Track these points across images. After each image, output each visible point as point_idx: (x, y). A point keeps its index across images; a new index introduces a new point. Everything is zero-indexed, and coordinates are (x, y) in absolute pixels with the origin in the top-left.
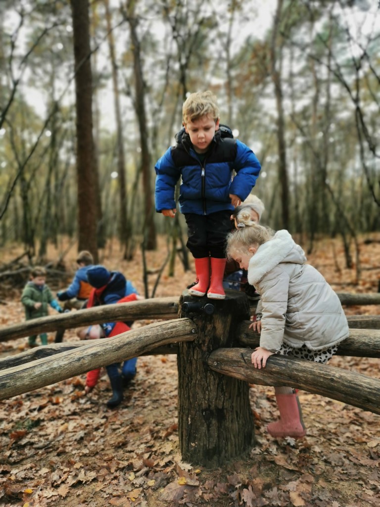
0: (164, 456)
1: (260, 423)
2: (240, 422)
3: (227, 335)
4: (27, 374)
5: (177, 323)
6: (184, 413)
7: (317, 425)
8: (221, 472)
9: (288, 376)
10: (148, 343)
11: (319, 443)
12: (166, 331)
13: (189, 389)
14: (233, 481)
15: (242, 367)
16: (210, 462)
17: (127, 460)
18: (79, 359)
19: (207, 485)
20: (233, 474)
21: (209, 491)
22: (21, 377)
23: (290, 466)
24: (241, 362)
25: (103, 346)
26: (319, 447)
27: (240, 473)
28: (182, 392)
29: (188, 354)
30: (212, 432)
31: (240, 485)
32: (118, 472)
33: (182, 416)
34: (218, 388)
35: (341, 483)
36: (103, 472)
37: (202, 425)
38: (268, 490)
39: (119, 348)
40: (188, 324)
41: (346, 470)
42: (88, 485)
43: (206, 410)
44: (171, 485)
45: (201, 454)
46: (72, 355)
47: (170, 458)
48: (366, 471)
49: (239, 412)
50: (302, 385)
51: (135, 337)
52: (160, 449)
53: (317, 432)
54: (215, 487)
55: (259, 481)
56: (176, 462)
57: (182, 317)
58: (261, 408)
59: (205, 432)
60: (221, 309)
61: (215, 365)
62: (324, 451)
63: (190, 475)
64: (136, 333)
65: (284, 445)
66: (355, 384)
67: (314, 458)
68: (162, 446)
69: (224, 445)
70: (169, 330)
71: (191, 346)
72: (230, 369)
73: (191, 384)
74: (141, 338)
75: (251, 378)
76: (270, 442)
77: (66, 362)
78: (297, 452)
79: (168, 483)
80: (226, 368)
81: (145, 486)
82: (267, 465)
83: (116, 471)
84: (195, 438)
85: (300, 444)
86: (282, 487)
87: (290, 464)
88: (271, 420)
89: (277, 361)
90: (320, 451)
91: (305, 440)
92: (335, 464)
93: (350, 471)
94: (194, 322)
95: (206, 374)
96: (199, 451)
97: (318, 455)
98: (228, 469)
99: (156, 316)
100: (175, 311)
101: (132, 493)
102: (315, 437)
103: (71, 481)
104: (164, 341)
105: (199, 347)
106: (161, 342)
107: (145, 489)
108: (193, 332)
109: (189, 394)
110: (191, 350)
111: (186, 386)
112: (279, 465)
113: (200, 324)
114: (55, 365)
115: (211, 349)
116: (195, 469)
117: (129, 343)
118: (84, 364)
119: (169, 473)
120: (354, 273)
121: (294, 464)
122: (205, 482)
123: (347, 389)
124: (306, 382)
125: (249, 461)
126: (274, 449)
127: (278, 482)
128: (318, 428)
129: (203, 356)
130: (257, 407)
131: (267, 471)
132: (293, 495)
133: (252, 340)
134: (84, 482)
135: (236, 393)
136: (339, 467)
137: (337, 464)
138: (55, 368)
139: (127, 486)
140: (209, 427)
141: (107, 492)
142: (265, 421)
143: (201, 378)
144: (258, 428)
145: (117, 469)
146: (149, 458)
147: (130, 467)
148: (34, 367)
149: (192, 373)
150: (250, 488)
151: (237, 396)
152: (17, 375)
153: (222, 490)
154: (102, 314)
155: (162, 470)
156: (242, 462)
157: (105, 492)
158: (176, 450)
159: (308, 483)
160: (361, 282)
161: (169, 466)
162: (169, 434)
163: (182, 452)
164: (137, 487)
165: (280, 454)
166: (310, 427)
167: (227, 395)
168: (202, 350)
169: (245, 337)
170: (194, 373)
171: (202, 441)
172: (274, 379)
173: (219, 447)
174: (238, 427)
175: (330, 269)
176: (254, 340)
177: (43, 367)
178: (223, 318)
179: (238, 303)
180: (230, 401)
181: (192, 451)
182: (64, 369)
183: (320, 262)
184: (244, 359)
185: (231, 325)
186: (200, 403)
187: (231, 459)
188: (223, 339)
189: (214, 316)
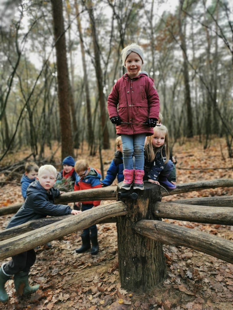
0: (110, 284)
1: (171, 263)
2: (157, 265)
3: (147, 211)
4: (21, 242)
5: (115, 205)
6: (121, 259)
7: (207, 264)
8: (145, 296)
9: (183, 240)
10: (97, 218)
11: (208, 276)
12: (108, 210)
13: (124, 245)
14: (153, 302)
15: (155, 233)
16: (138, 290)
17: (89, 287)
18: (53, 231)
19: (136, 304)
20: (152, 297)
21: (137, 308)
22: (18, 244)
23: (188, 292)
24: (155, 230)
25: (68, 222)
26: (208, 279)
27: (157, 296)
28: (120, 246)
29: (123, 223)
30: (139, 271)
31: (156, 305)
32: (83, 294)
33: (121, 260)
34: (141, 244)
35: (222, 303)
36: (74, 294)
37: (133, 266)
38: (174, 308)
39: (78, 223)
40: (121, 205)
41: (225, 295)
42: (64, 303)
43: (134, 258)
44: (115, 304)
45: (133, 285)
46: (49, 229)
47: (114, 285)
49: (155, 258)
50: (192, 246)
51: (88, 215)
52: (108, 280)
53: (207, 269)
54: (141, 306)
55: (168, 303)
56: (117, 289)
57: (118, 201)
58: (172, 252)
59: (135, 271)
60: (142, 196)
61: (139, 230)
62: (211, 281)
63: (126, 297)
64: (89, 212)
65: (185, 277)
66: (226, 248)
67: (204, 287)
68: (109, 278)
69: (147, 279)
70: (110, 210)
71: (124, 218)
72: (148, 233)
73: (125, 241)
74: (92, 215)
75: (161, 240)
76: (176, 276)
77: (45, 234)
79: (112, 302)
81: (98, 304)
82: (174, 291)
83: (81, 294)
84: (129, 274)
85: (195, 277)
86: (183, 306)
87: (189, 291)
88: (178, 260)
89: (176, 230)
91: (199, 274)
92: (218, 291)
93: (227, 295)
94: (125, 204)
95: (134, 236)
96: (131, 282)
97: (207, 285)
100: (114, 196)
101: (90, 308)
102: (205, 272)
103: (54, 300)
104: (107, 217)
105: (129, 220)
106: (105, 217)
107: (98, 306)
108: (125, 210)
109: (124, 247)
111: (122, 243)
113: (129, 205)
114: (39, 235)
115: (137, 220)
116: (129, 294)
117: (84, 219)
118: (57, 234)
119: (113, 296)
121: (191, 290)
122: (135, 302)
124: (195, 244)
125: (163, 289)
126: (178, 280)
127: (181, 303)
128: (208, 266)
129: (131, 225)
130: (169, 252)
131: (174, 295)
133: (162, 214)
134: (62, 301)
136: (220, 293)
137: (219, 291)
138: (39, 238)
139: (88, 303)
140: (136, 268)
141: (76, 307)
142: (174, 262)
143: (131, 238)
144: (169, 266)
145: (82, 292)
146: (101, 286)
147: (90, 292)
148: (26, 237)
149: (125, 235)
150: (162, 307)
151: (154, 248)
152: (15, 243)
153: (145, 308)
154: (71, 197)
155: (109, 294)
156: (158, 289)
157: (74, 307)
158: (118, 281)
159: (200, 303)
161: (114, 292)
162: (113, 270)
163: (121, 282)
164: (93, 305)
166: (202, 265)
167: (148, 248)
168: (131, 221)
169: (158, 212)
170: (126, 235)
171: (133, 277)
172: (175, 241)
173: (143, 280)
174: (156, 268)
175: (218, 159)
176: (164, 214)
177: (31, 237)
178: (143, 201)
179: (153, 191)
180: (150, 252)
181: (127, 282)
182: (44, 238)
183: (212, 153)
184: (156, 228)
185: (149, 205)
186: (131, 253)
187: (152, 287)
188: (144, 214)
189: (138, 200)
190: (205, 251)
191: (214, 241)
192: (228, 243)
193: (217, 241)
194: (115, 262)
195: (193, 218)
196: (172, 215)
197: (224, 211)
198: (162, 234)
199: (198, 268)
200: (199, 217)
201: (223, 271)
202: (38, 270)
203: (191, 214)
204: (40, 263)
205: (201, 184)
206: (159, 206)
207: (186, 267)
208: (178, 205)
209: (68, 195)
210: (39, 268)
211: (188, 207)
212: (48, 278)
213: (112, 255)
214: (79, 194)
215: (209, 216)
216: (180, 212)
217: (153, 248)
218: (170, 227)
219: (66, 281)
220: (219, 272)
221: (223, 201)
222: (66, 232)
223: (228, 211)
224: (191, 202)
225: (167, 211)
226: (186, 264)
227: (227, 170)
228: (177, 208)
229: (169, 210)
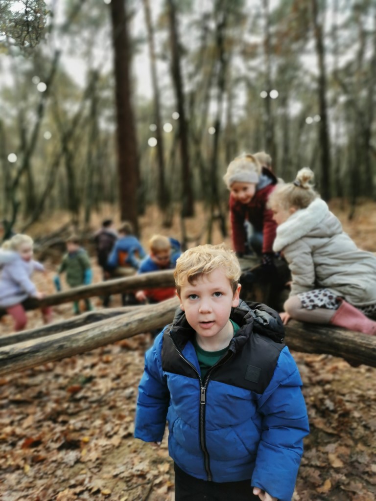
4: (81, 337)
11: (359, 408)
18: (127, 324)
22: (76, 340)
26: (359, 413)
39: (163, 315)
46: (121, 321)
53: (356, 398)
62: (363, 416)
65: (323, 409)
67: (353, 423)
77: (116, 327)
78: (336, 416)
85: (339, 409)
86: (321, 448)
87: (328, 428)
88: (310, 384)
90: (359, 416)
91: (344, 405)
92: (375, 430)
97: (357, 420)
102: (354, 402)
112: (318, 428)
118: (132, 329)
121: (333, 428)
126: (313, 413)
127: (316, 443)
128: (358, 394)
132: (332, 457)
138: (106, 332)
148: (87, 331)
152: (72, 338)
159: (347, 446)
165: (319, 417)
166: (349, 393)
177: (94, 331)
182: (114, 333)
199: (342, 397)
207: (323, 395)
226: (324, 390)
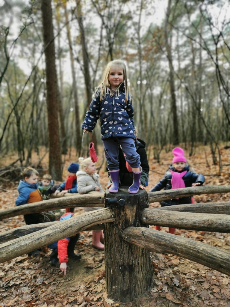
0: (96, 294)
1: (158, 270)
2: (144, 273)
3: (134, 218)
4: (4, 250)
5: (102, 211)
6: (108, 267)
7: (194, 271)
8: (132, 305)
9: (171, 248)
10: (83, 225)
12: (95, 217)
13: (111, 252)
15: (143, 240)
16: (125, 299)
17: (74, 296)
18: (38, 239)
20: (139, 306)
23: (175, 300)
24: (142, 237)
25: (54, 229)
26: (194, 287)
27: (144, 305)
28: (107, 254)
29: (110, 230)
30: (125, 279)
32: (68, 305)
33: (107, 269)
34: (129, 252)
36: (59, 305)
37: (120, 275)
39: (65, 230)
40: (109, 211)
43: (121, 266)
45: (119, 294)
46: (34, 237)
47: (101, 294)
48: (224, 303)
49: (143, 266)
50: (179, 253)
51: (75, 222)
52: (94, 289)
53: (193, 276)
56: (104, 298)
57: (105, 207)
59: (122, 280)
60: (129, 202)
61: (127, 237)
62: (197, 289)
64: (75, 219)
65: (172, 285)
66: (213, 255)
67: (191, 295)
68: (96, 286)
69: (134, 288)
70: (97, 217)
71: (112, 225)
72: (135, 241)
73: (112, 249)
74: (79, 222)
75: (148, 247)
76: (163, 284)
77: (30, 242)
78: (181, 290)
80: (133, 240)
82: (161, 300)
84: (115, 283)
85: (182, 285)
87: (176, 299)
89: (164, 237)
90: (195, 289)
91: (186, 282)
92: (205, 299)
93: (214, 303)
94: (113, 210)
95: (121, 243)
96: (118, 292)
97: (194, 292)
98: (137, 303)
99: (91, 205)
100: (102, 202)
102: (192, 279)
104: (94, 224)
105: (116, 227)
106: (92, 225)
108: (112, 216)
109: (111, 255)
110: (112, 228)
111: (109, 251)
112: (168, 300)
113: (117, 211)
114: (23, 244)
115: (124, 227)
116: (115, 303)
117: (71, 227)
118: (42, 242)
119: (99, 306)
120: (218, 168)
123: (207, 258)
124: (182, 252)
125: (150, 298)
126: (165, 288)
129: (119, 232)
130: (156, 259)
131: (161, 304)
133: (149, 221)
135: (141, 254)
136: (207, 301)
137: (206, 299)
138: (23, 246)
140: (123, 276)
142: (161, 269)
143: (118, 246)
144: (156, 274)
145: (67, 303)
146: (87, 295)
147: (75, 302)
148: (9, 245)
149: (112, 243)
151: (142, 256)
154: (58, 204)
155: (95, 304)
156: (145, 298)
158: (104, 290)
160: (222, 174)
161: (100, 301)
162: (100, 279)
163: (108, 291)
165: (170, 292)
166: (189, 272)
167: (135, 256)
168: (118, 228)
169: (145, 219)
170: (114, 242)
171: (120, 285)
172: (162, 249)
173: (130, 290)
174: (143, 276)
175: (203, 166)
176: (151, 221)
177: (15, 245)
178: (131, 207)
179: (140, 197)
180: (137, 260)
181: (113, 291)
182: (28, 246)
183: (197, 161)
184: (144, 235)
185: (136, 211)
186: (118, 261)
187: (139, 296)
188: (131, 221)
189: (125, 206)
190: (193, 258)
191: (201, 249)
192: (215, 250)
193: (205, 248)
194: (101, 270)
195: (181, 225)
196: (160, 222)
197: (210, 218)
198: (150, 242)
199: (185, 276)
200: (186, 223)
201: (209, 278)
202: (22, 280)
203: (178, 221)
204: (24, 272)
205: (187, 191)
206: (146, 213)
207: (173, 275)
208: (165, 211)
209: (55, 201)
210: (23, 278)
211: (176, 213)
212: (32, 288)
213: (98, 262)
214: (65, 201)
215: (195, 223)
216: (167, 219)
217: (140, 255)
218: (158, 235)
219: (51, 291)
220: (205, 280)
221: (209, 208)
222: (52, 239)
223: (214, 218)
224: (178, 208)
225: (155, 217)
226: (173, 271)
227: (212, 176)
228: (164, 215)
229: (157, 216)
